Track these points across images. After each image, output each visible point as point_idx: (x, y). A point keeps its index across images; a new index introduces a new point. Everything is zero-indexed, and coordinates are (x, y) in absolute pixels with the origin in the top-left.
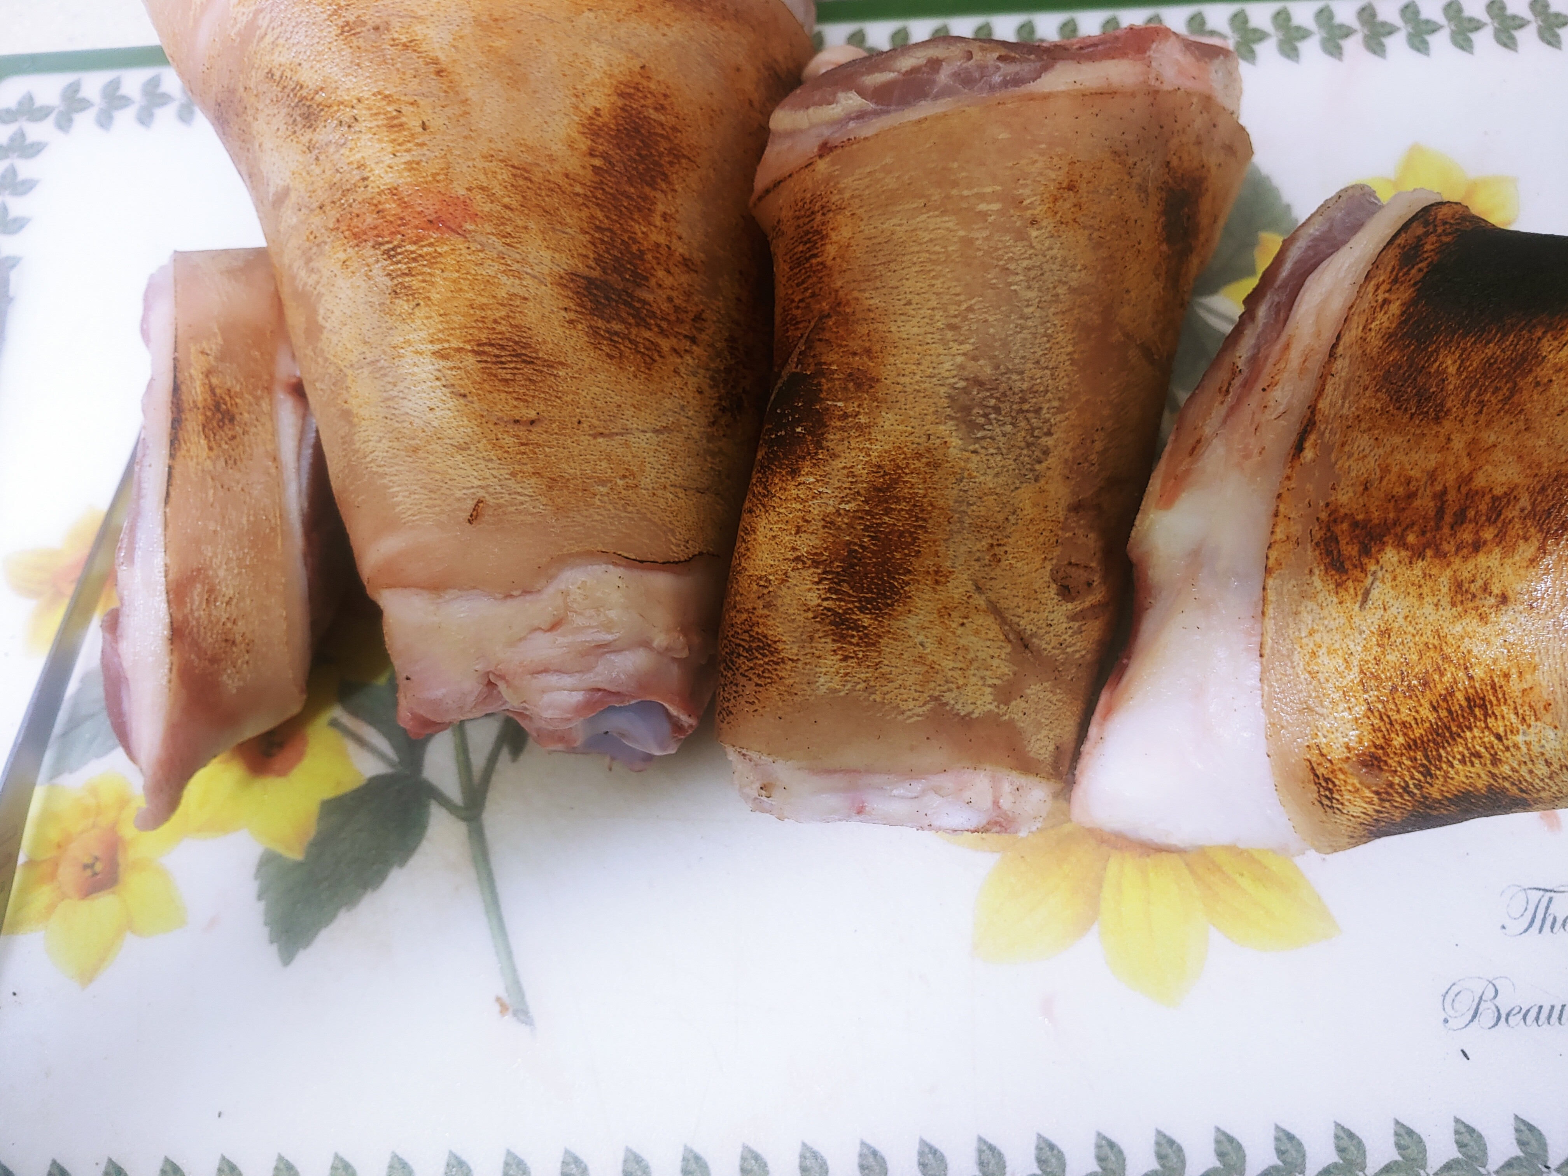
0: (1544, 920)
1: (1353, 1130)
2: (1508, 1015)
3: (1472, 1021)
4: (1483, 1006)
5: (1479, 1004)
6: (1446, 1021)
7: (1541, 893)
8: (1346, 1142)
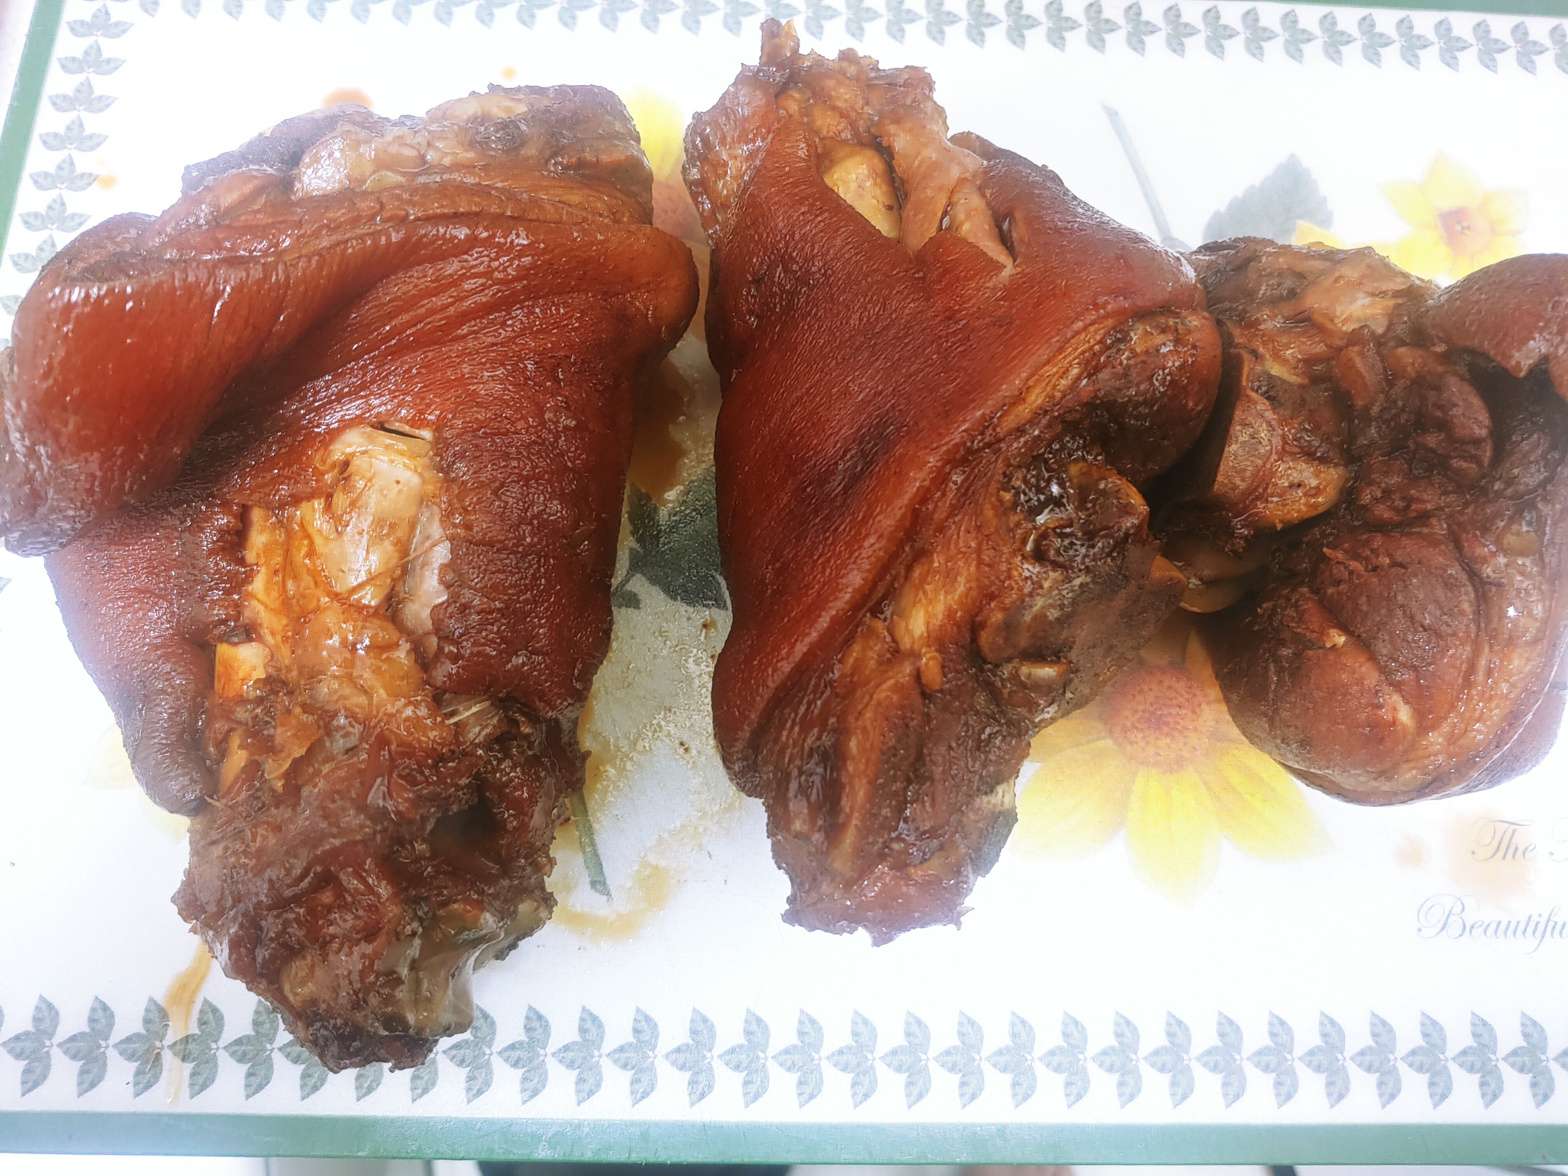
0: (1507, 848)
1: (1335, 1018)
2: (1472, 927)
3: (1441, 930)
4: (1451, 918)
5: (1448, 917)
6: (1420, 930)
7: (1506, 825)
8: (1329, 1028)
